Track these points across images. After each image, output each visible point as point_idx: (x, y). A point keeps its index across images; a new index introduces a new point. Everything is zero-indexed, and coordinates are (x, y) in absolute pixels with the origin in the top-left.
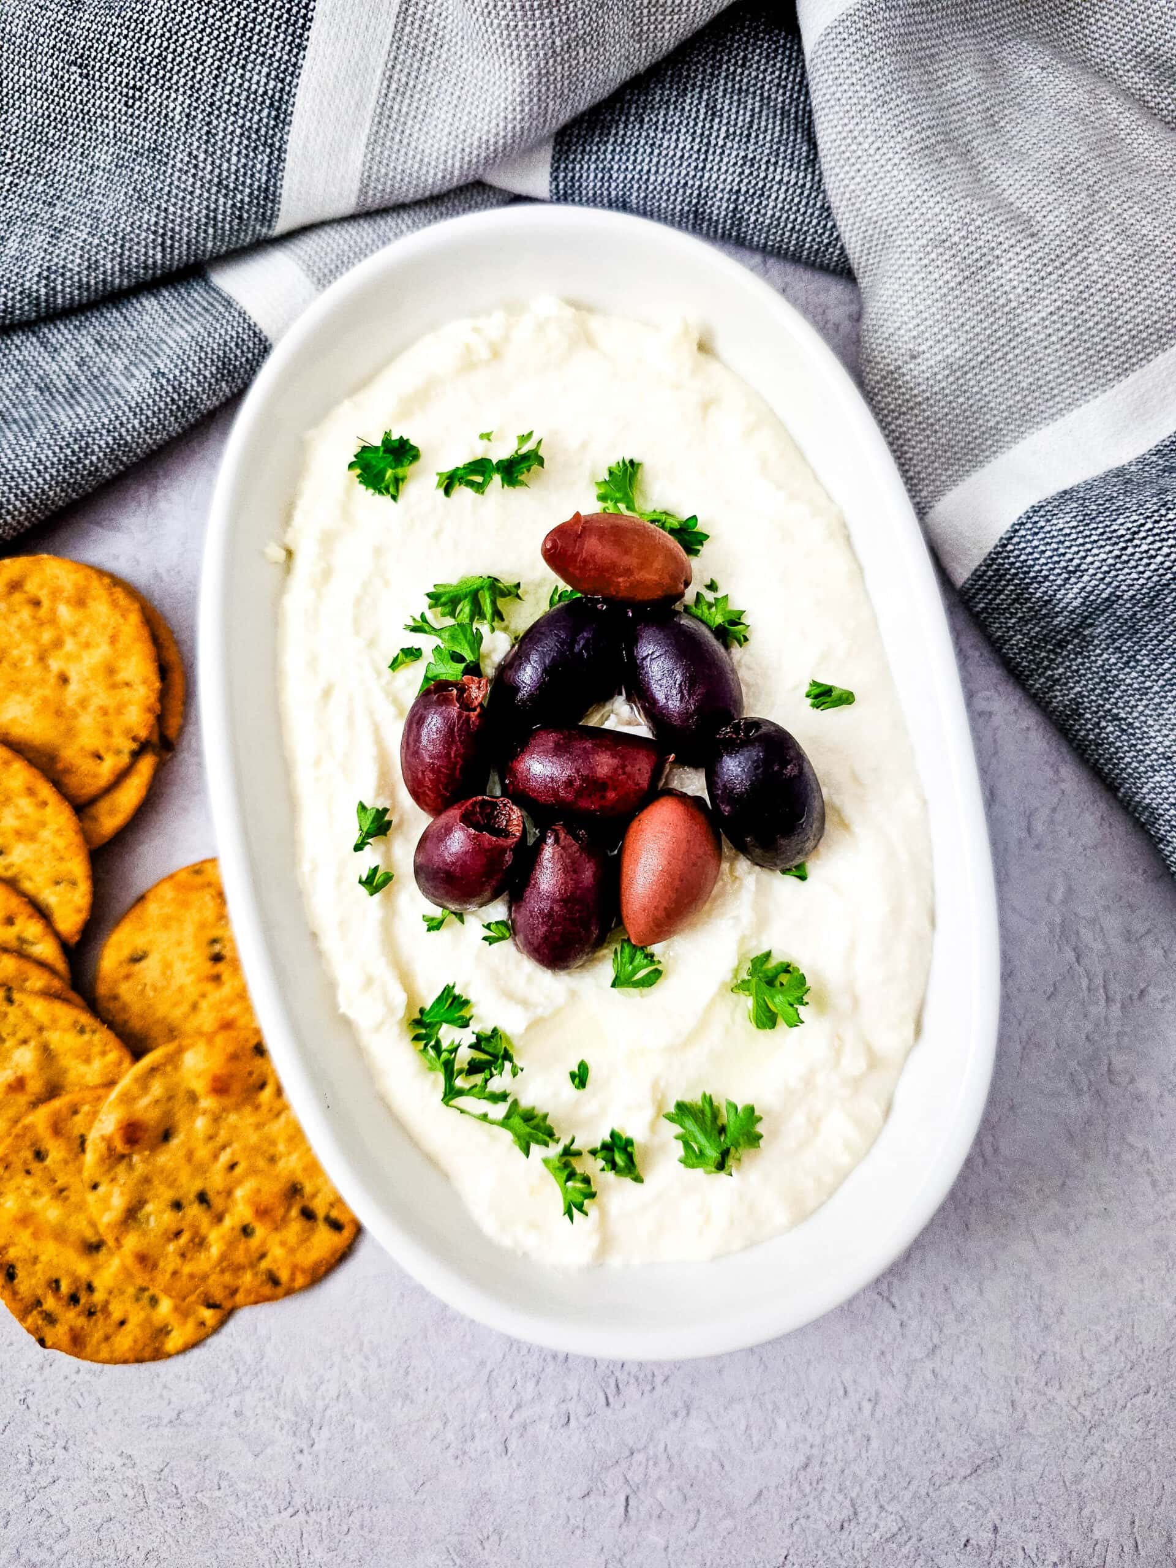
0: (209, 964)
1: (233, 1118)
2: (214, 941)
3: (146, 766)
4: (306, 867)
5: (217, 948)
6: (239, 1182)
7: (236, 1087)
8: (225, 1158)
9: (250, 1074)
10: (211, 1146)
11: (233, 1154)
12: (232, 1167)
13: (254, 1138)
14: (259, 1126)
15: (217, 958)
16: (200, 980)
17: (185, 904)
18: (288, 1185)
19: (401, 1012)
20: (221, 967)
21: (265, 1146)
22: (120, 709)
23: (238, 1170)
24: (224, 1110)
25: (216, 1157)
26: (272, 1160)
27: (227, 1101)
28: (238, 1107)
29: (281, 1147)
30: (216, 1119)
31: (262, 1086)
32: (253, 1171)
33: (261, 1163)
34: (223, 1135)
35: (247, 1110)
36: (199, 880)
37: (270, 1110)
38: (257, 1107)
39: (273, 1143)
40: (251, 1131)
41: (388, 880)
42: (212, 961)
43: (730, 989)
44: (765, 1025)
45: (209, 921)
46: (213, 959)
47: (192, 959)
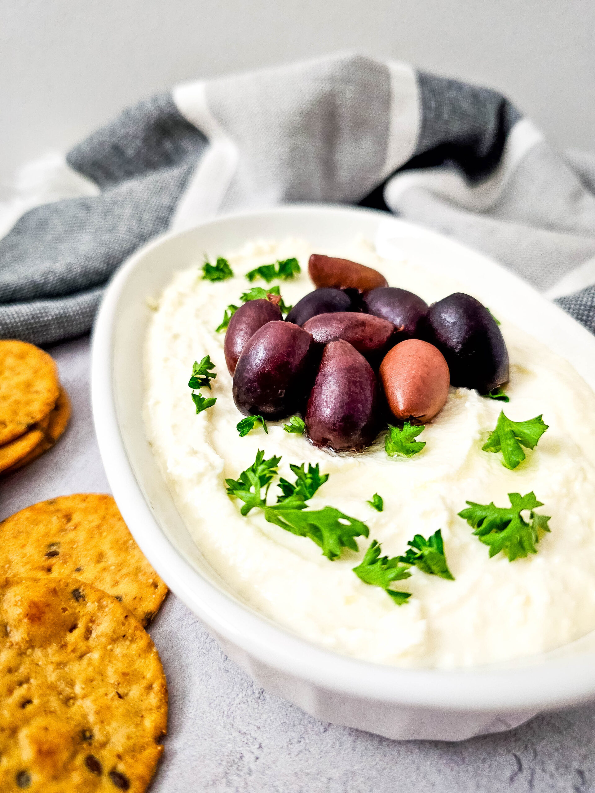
0: (44, 558)
1: (38, 653)
2: (52, 545)
3: (34, 438)
4: (150, 403)
5: (54, 548)
6: (27, 721)
7: (49, 616)
8: (20, 693)
9: (64, 610)
10: (9, 678)
11: (29, 689)
12: (26, 703)
13: (52, 676)
14: (60, 665)
15: (53, 554)
16: (33, 569)
17: (36, 523)
18: (79, 729)
19: (219, 471)
20: (54, 560)
21: (62, 685)
22: (28, 403)
23: (29, 708)
24: (31, 644)
25: (10, 691)
26: (68, 701)
27: (39, 630)
28: (45, 643)
29: (78, 689)
30: (22, 654)
31: (73, 628)
32: (47, 711)
33: (55, 703)
34: (23, 670)
35: (53, 648)
36: (51, 508)
37: (73, 651)
38: (64, 646)
39: (71, 684)
40: (51, 668)
41: (212, 402)
42: (47, 556)
43: (481, 448)
44: (518, 463)
45: (52, 532)
46: (49, 555)
47: (30, 556)
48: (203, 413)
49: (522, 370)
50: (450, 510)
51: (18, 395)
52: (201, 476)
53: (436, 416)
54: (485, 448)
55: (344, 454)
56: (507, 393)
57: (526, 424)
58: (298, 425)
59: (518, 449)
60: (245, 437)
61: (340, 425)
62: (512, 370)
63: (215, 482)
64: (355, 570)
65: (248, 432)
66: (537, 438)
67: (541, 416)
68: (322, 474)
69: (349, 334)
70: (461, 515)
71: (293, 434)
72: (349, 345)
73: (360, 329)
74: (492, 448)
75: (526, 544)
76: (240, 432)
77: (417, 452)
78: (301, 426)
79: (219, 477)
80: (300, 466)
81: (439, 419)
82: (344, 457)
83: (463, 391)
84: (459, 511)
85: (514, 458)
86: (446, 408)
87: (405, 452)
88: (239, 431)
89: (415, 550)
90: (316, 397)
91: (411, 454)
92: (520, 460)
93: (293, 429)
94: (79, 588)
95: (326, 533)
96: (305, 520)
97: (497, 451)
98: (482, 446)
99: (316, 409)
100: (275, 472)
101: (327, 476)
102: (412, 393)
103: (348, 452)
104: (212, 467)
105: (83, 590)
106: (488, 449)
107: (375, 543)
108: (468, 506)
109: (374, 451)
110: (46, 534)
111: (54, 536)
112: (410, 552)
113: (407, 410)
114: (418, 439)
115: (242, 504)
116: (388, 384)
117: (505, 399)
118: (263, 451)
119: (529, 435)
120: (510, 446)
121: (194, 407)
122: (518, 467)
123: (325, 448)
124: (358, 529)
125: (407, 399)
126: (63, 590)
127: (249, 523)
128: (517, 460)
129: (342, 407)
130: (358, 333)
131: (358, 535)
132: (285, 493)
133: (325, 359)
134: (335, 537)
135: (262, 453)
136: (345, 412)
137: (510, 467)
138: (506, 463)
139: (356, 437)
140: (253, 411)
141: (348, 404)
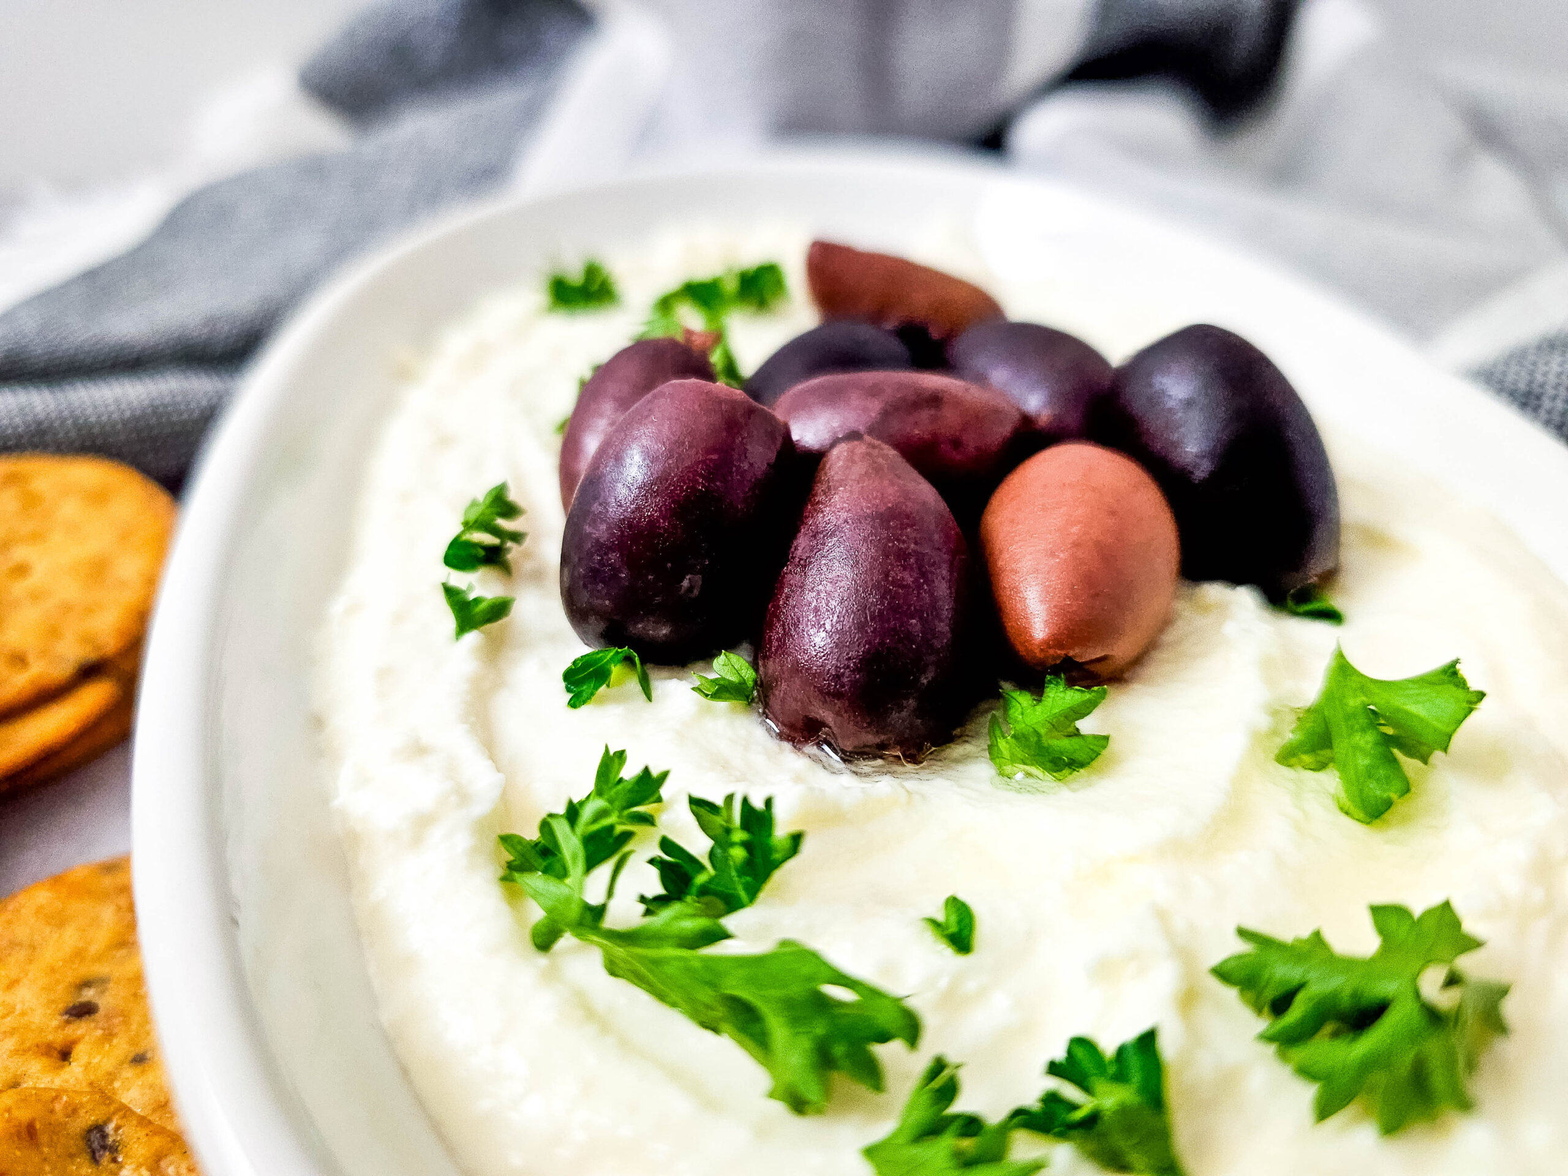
0: (57, 1021)
2: (87, 984)
3: (94, 696)
5: (89, 994)
15: (82, 1011)
16: (20, 1052)
17: (58, 920)
19: (481, 808)
20: (80, 1028)
22: (89, 610)
36: (107, 881)
41: (499, 610)
42: (66, 1017)
43: (1272, 756)
44: (1388, 804)
45: (94, 949)
46: (71, 1015)
47: (23, 1014)
48: (472, 637)
49: (1376, 539)
50: (1184, 954)
51: (69, 590)
52: (422, 823)
53: (1138, 661)
54: (1287, 756)
55: (866, 766)
56: (1335, 601)
57: (1410, 685)
58: (734, 679)
59: (1390, 761)
60: (584, 710)
61: (854, 683)
62: (1348, 537)
63: (463, 841)
64: (871, 1152)
65: (592, 694)
66: (1449, 730)
67: (1457, 661)
68: (781, 831)
69: (896, 426)
70: (1223, 974)
71: (722, 705)
72: (892, 453)
73: (925, 415)
74: (1307, 758)
75: (1438, 1080)
76: (571, 695)
77: (1082, 765)
78: (743, 683)
79: (481, 826)
80: (719, 801)
81: (1149, 670)
82: (867, 775)
83: (1214, 592)
84: (1216, 957)
85: (1376, 790)
86: (1168, 637)
87: (1049, 765)
88: (569, 690)
89: (1070, 1091)
90: (787, 597)
91: (1066, 771)
92: (1394, 796)
93: (723, 690)
94: (108, 1120)
95: (778, 1029)
96: (713, 985)
97: (1321, 766)
98: (1276, 752)
99: (786, 634)
100: (647, 820)
101: (797, 839)
102: (1072, 589)
103: (879, 762)
104: (463, 796)
105: (117, 1128)
106: (1293, 760)
107: (939, 1066)
108: (1243, 947)
109: (957, 761)
110: (79, 955)
111: (99, 958)
112: (1052, 1099)
113: (1056, 641)
114: (1087, 726)
115: (537, 914)
116: (1000, 563)
117: (1331, 616)
118: (621, 755)
119: (1422, 720)
120: (1362, 750)
121: (448, 620)
122: (1386, 816)
123: (811, 749)
124: (885, 1018)
125: (1055, 606)
126: (55, 1129)
127: (551, 975)
128: (1385, 795)
129: (861, 627)
130: (920, 425)
131: (884, 1037)
132: (666, 888)
133: (820, 488)
134: (805, 1044)
135: (616, 760)
136: (869, 642)
137: (1361, 815)
138: (1348, 804)
139: (900, 717)
140: (612, 636)
141: (880, 617)
